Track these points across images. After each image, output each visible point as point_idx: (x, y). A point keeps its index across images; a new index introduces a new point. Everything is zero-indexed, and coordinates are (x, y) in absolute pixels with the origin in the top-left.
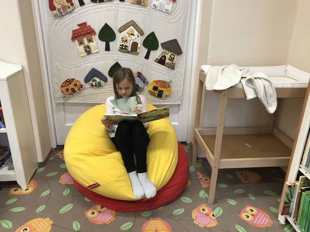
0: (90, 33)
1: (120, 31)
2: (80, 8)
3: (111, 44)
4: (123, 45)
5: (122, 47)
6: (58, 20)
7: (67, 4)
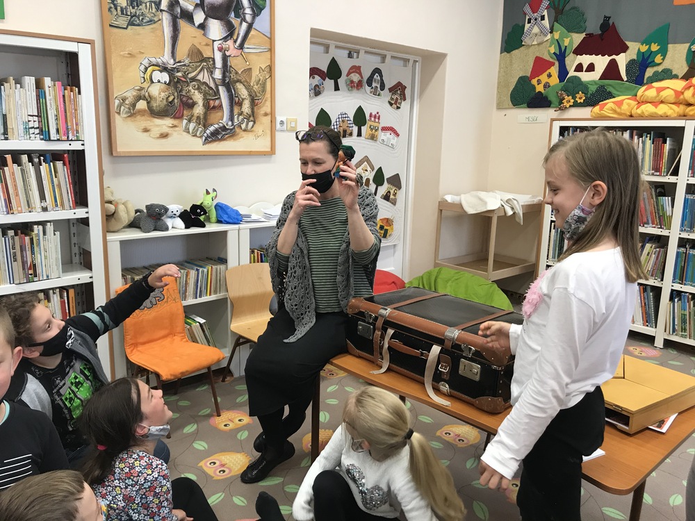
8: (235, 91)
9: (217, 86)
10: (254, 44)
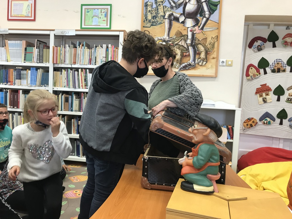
0: (268, 90)
1: (288, 90)
2: (264, 75)
3: (281, 97)
4: (289, 98)
5: (289, 99)
6: (249, 82)
7: (256, 73)
8: (197, 48)
9: (188, 47)
10: (209, 27)
